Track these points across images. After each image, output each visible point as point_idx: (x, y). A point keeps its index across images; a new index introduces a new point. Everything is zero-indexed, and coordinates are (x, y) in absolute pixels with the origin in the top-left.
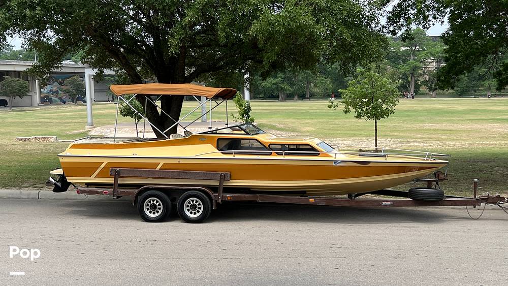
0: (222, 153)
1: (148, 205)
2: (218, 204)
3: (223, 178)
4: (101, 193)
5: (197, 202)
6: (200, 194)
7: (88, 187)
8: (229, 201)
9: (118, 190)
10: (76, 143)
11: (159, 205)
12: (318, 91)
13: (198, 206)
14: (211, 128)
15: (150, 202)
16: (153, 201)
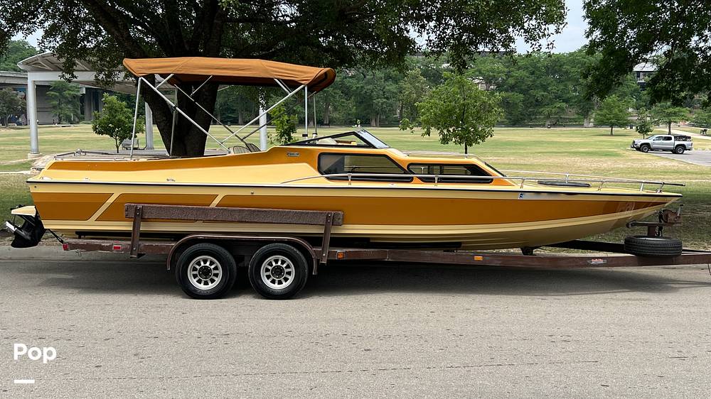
0: (328, 178)
1: (195, 269)
2: (320, 266)
3: (332, 220)
4: (108, 248)
5: (283, 262)
6: (290, 249)
7: (80, 238)
8: (339, 261)
9: (140, 242)
10: (59, 160)
11: (216, 268)
12: (338, 116)
13: (286, 270)
14: (307, 135)
15: (199, 263)
16: (205, 261)
